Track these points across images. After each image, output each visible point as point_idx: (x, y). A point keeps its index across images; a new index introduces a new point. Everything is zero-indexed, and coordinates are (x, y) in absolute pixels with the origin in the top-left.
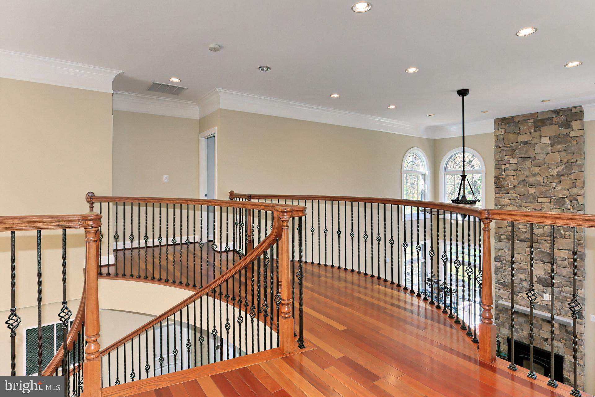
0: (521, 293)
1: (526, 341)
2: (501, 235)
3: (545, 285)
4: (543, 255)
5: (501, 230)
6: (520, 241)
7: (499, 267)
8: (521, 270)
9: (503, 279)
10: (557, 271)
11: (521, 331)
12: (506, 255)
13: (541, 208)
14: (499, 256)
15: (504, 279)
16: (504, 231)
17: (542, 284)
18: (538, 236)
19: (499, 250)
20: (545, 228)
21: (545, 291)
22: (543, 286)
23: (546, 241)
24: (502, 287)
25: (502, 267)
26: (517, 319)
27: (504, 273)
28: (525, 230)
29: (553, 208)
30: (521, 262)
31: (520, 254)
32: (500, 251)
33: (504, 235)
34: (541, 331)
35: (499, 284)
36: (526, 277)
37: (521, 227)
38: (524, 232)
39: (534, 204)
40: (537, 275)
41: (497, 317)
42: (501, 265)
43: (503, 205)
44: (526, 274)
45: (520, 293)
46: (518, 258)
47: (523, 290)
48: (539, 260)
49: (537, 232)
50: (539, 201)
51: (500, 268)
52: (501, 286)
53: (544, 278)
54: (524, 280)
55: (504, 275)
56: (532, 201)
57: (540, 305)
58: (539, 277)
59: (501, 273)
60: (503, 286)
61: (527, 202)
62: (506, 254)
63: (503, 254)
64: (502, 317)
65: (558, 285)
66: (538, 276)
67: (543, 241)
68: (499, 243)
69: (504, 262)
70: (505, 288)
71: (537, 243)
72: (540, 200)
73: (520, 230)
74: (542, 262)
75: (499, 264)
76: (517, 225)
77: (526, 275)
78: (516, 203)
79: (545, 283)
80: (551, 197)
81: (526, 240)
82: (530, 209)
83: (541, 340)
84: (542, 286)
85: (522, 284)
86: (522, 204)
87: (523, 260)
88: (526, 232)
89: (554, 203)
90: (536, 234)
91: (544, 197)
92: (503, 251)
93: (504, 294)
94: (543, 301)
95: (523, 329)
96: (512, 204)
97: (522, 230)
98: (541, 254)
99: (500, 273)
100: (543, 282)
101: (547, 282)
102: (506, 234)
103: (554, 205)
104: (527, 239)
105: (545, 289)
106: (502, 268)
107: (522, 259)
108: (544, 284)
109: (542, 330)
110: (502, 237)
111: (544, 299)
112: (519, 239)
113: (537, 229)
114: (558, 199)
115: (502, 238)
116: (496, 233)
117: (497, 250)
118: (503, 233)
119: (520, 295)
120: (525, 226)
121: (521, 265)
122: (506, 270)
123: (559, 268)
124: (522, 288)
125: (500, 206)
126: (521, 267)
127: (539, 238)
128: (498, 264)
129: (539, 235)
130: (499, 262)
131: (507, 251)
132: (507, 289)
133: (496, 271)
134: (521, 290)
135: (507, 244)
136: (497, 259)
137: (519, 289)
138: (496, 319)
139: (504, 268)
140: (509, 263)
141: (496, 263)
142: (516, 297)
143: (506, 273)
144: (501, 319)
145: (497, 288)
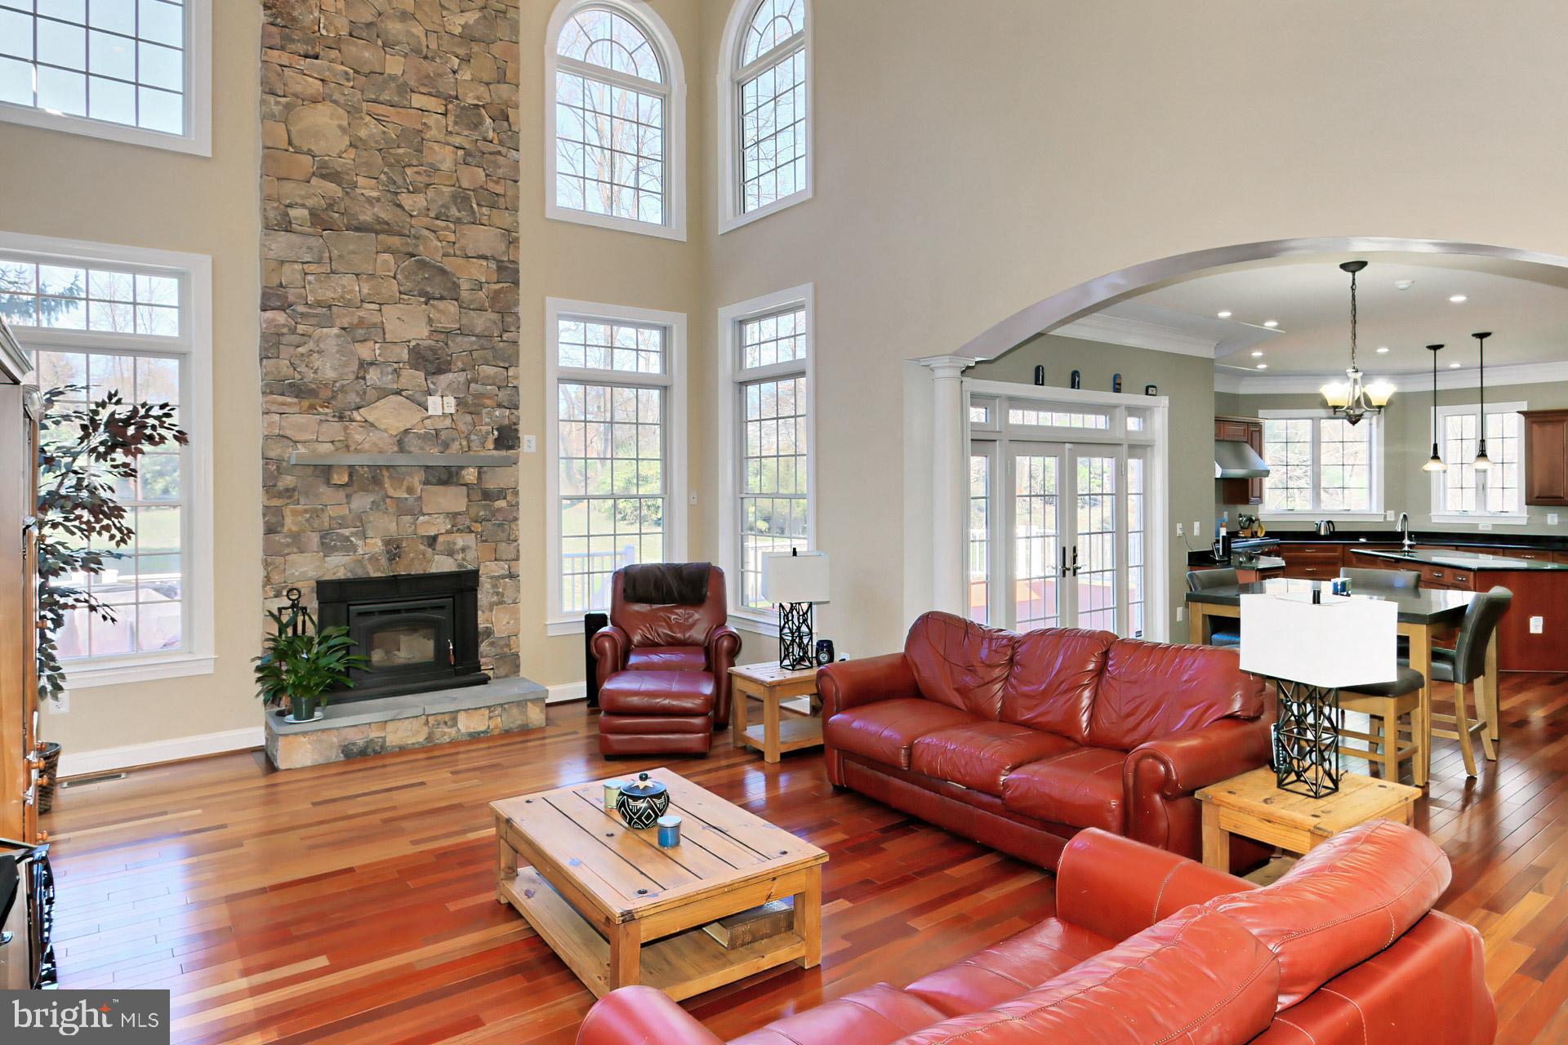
0: (361, 410)
1: (378, 570)
2: (290, 206)
3: (431, 368)
4: (426, 276)
5: (288, 187)
6: (357, 229)
7: (284, 326)
8: (360, 331)
9: (300, 373)
10: (463, 322)
11: (360, 543)
12: (310, 283)
13: (419, 127)
14: (281, 285)
15: (302, 369)
16: (303, 193)
17: (425, 367)
18: (411, 216)
19: (282, 262)
20: (431, 193)
21: (432, 386)
22: (428, 374)
23: (434, 232)
24: (295, 400)
25: (296, 328)
26: (348, 503)
27: (301, 350)
28: (375, 194)
29: (451, 133)
30: (362, 301)
31: (357, 275)
32: (286, 267)
33: (303, 206)
34: (421, 518)
35: (280, 394)
36: (378, 352)
37: (361, 181)
38: (370, 201)
39: (400, 110)
40: (409, 342)
41: (273, 520)
42: (290, 320)
43: (296, 96)
44: (376, 342)
45: (358, 408)
46: (352, 291)
47: (367, 396)
48: (416, 293)
49: (410, 202)
50: (414, 105)
51: (285, 330)
52: (289, 400)
53: (430, 348)
54: (372, 364)
55: (302, 355)
56: (396, 99)
57: (418, 436)
58: (418, 344)
59: (291, 349)
60: (296, 397)
61: (381, 99)
62: (310, 278)
63: (299, 277)
64: (295, 513)
65: (463, 364)
66: (413, 343)
67: (426, 233)
68: (283, 237)
69: (301, 309)
70: (306, 404)
71: (409, 237)
72: (418, 101)
73: (358, 191)
74: (423, 300)
75: (281, 317)
76: (348, 174)
77: (377, 345)
78: (344, 98)
79: (431, 362)
80: (448, 99)
81: (378, 227)
82: (390, 125)
83: (422, 547)
84: (422, 374)
85: (364, 378)
86: (364, 104)
87: (369, 294)
88: (378, 200)
89: (456, 116)
90: (407, 208)
91: (430, 94)
92: (298, 267)
93: (298, 428)
94: (427, 422)
95: (370, 533)
96: (331, 96)
97: (363, 191)
98: (421, 272)
99: (285, 352)
100: (427, 361)
101: (438, 358)
102: (310, 202)
103: (456, 123)
104: (380, 223)
105: (432, 383)
106: (293, 331)
107: (365, 291)
108: (429, 365)
109: (424, 515)
110: (293, 213)
111: (430, 413)
112: (354, 222)
113: (409, 192)
114: (463, 108)
115: (296, 218)
116: (268, 198)
117: (274, 264)
118: (295, 200)
119: (359, 418)
120: (375, 181)
121: (361, 313)
122: (310, 336)
123: (466, 313)
124: (365, 393)
125: (284, 96)
126: (361, 321)
127: (413, 221)
128: (279, 319)
129: (415, 213)
130: (282, 309)
131: (312, 268)
132: (312, 407)
133: (271, 345)
134: (363, 399)
135: (312, 241)
136: (273, 298)
137: (353, 398)
138: (270, 530)
139: (301, 328)
140: (319, 310)
141: (269, 314)
142: (346, 428)
143: (311, 345)
144: (290, 524)
145: (274, 408)
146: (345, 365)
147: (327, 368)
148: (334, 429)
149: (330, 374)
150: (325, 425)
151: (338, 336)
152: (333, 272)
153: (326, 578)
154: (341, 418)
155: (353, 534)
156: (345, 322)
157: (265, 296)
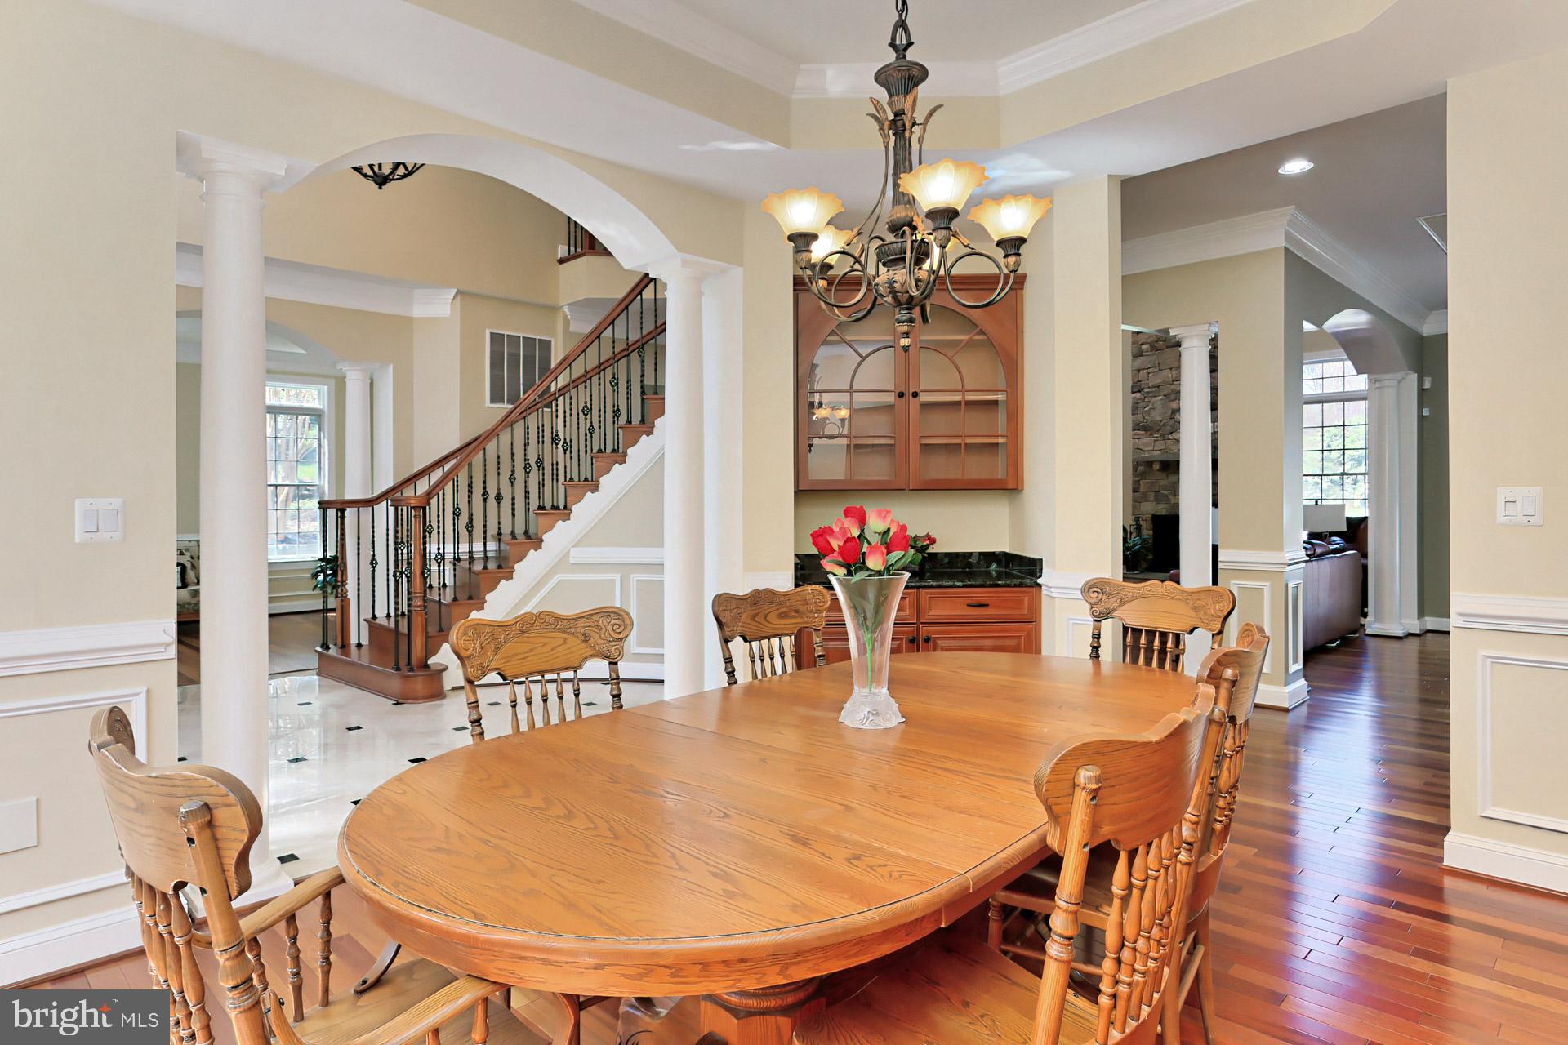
2: (1142, 344)
7: (1139, 399)
9: (1147, 419)
11: (1172, 498)
14: (1139, 381)
15: (1148, 417)
19: (1139, 371)
24: (1143, 432)
27: (1147, 409)
31: (1171, 369)
32: (1141, 372)
33: (1147, 343)
35: (1139, 430)
41: (1136, 486)
42: (1143, 396)
45: (1171, 433)
46: (1168, 377)
51: (1141, 401)
55: (1148, 411)
59: (1143, 409)
60: (1145, 431)
62: (1150, 375)
63: (1146, 375)
64: (1145, 484)
69: (1146, 390)
70: (1149, 433)
75: (1138, 395)
92: (1145, 371)
93: (1147, 445)
99: (1140, 411)
107: (1174, 376)
110: (1144, 347)
112: (1170, 344)
116: (1133, 343)
117: (1136, 372)
118: (1144, 341)
119: (1171, 438)
122: (1150, 402)
130: (1139, 391)
131: (1150, 370)
132: (1150, 435)
133: (1135, 409)
134: (1173, 428)
135: (1151, 358)
136: (1137, 388)
137: (1169, 428)
138: (1135, 490)
139: (1146, 399)
140: (1154, 389)
141: (1134, 395)
142: (1166, 443)
143: (1150, 406)
144: (1142, 489)
145: (1136, 437)
146: (1165, 413)
147: (1157, 416)
148: (1161, 445)
149: (1159, 418)
150: (1157, 442)
151: (1162, 400)
152: (1160, 370)
153: (1158, 514)
154: (1164, 439)
155: (1169, 494)
156: (1165, 393)
157: (1133, 387)
